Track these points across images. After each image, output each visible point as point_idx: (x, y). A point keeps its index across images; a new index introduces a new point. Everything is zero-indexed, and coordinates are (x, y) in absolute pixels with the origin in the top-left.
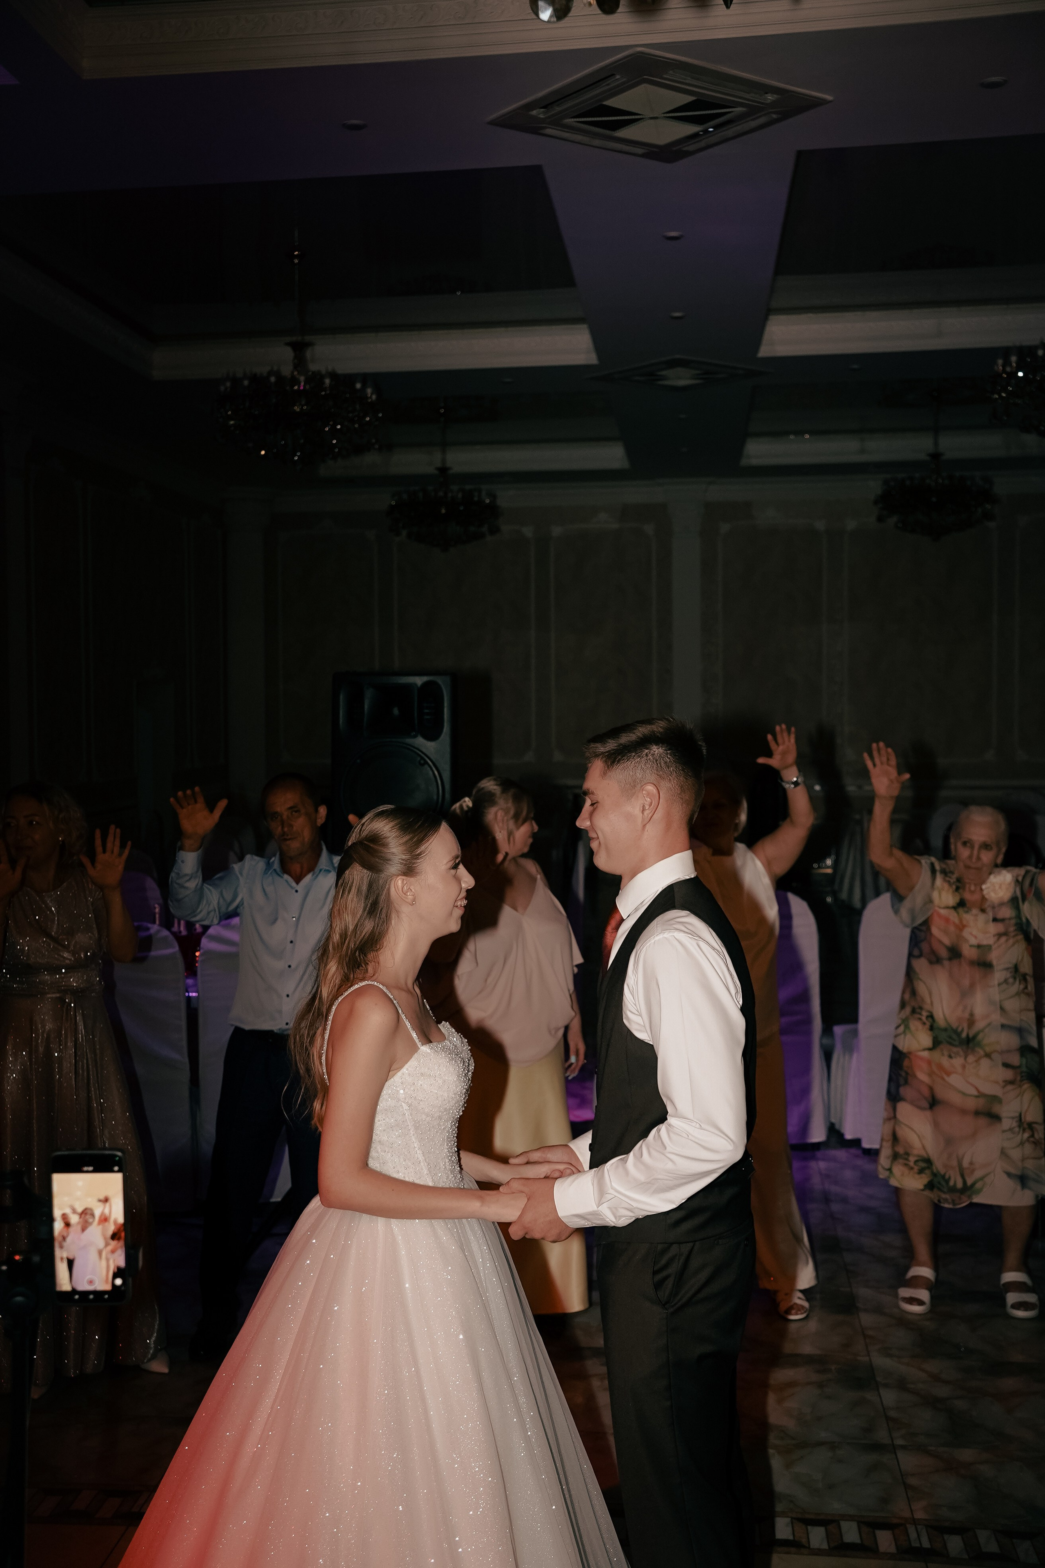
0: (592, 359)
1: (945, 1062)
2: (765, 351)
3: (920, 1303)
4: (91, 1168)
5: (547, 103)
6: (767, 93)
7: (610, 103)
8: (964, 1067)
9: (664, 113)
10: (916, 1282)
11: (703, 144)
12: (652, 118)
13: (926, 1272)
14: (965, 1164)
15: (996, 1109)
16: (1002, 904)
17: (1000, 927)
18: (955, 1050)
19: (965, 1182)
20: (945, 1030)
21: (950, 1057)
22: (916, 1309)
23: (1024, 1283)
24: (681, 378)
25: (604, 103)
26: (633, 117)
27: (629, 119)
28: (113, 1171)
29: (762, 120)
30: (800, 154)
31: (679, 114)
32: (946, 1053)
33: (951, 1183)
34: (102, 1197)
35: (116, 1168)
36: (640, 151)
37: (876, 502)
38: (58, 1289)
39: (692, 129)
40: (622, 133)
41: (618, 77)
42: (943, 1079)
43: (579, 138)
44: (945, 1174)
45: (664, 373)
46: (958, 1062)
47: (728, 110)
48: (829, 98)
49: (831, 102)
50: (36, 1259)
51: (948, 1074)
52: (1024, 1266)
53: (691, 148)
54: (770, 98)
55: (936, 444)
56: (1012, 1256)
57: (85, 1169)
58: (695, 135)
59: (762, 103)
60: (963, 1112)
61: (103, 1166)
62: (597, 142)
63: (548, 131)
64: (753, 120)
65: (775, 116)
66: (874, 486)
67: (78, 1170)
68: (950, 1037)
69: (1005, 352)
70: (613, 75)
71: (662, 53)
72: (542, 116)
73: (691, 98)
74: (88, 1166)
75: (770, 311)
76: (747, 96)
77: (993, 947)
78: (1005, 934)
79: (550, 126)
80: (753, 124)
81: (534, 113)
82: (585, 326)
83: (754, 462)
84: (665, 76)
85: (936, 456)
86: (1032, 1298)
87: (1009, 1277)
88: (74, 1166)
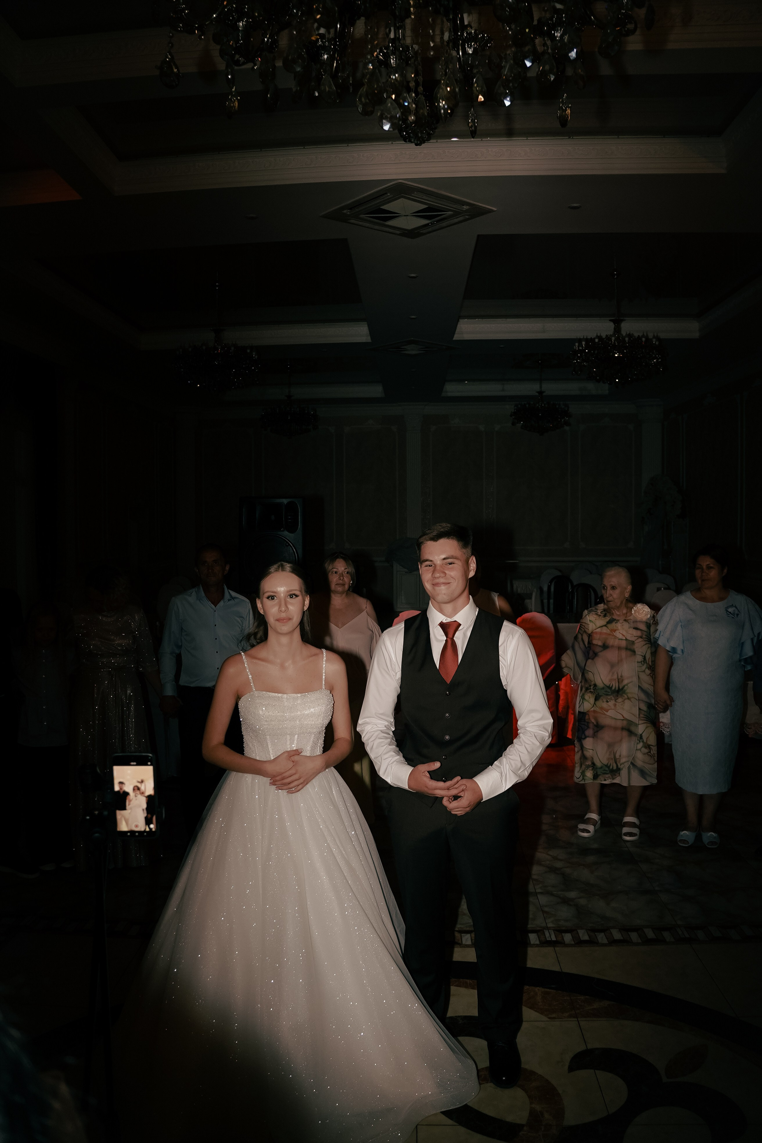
0: (369, 339)
1: (605, 705)
2: (456, 337)
3: (588, 831)
4: (135, 763)
5: (351, 207)
6: (463, 205)
7: (385, 207)
8: (615, 705)
9: (412, 213)
10: (589, 821)
11: (430, 229)
12: (405, 216)
13: (594, 816)
14: (617, 756)
15: (633, 729)
16: (641, 622)
17: (639, 633)
18: (609, 697)
19: (617, 766)
20: (603, 688)
21: (607, 702)
22: (585, 835)
23: (634, 823)
24: (412, 350)
25: (381, 207)
26: (396, 215)
27: (393, 215)
28: (147, 765)
29: (461, 218)
30: (479, 236)
31: (419, 214)
32: (605, 700)
33: (611, 767)
34: (140, 780)
35: (149, 763)
36: (398, 232)
37: (511, 416)
38: (118, 830)
39: (425, 222)
40: (390, 223)
41: (389, 194)
42: (605, 714)
43: (367, 225)
44: (608, 764)
45: (405, 347)
46: (611, 703)
47: (444, 213)
48: (495, 209)
49: (495, 211)
50: (106, 813)
51: (607, 711)
52: (637, 814)
53: (424, 231)
54: (465, 207)
55: (541, 387)
56: (630, 809)
57: (132, 763)
58: (427, 225)
59: (461, 210)
60: (615, 729)
61: (141, 762)
62: (376, 227)
63: (352, 221)
64: (456, 218)
65: (467, 217)
66: (509, 408)
67: (127, 764)
68: (606, 691)
69: (580, 341)
70: (387, 193)
71: (412, 183)
72: (348, 213)
73: (426, 206)
74: (133, 762)
75: (460, 317)
76: (454, 206)
77: (636, 642)
78: (641, 637)
79: (352, 218)
80: (456, 220)
81: (345, 211)
82: (366, 323)
83: (449, 394)
84: (412, 195)
85: (541, 393)
86: (635, 831)
87: (627, 819)
88: (125, 762)
